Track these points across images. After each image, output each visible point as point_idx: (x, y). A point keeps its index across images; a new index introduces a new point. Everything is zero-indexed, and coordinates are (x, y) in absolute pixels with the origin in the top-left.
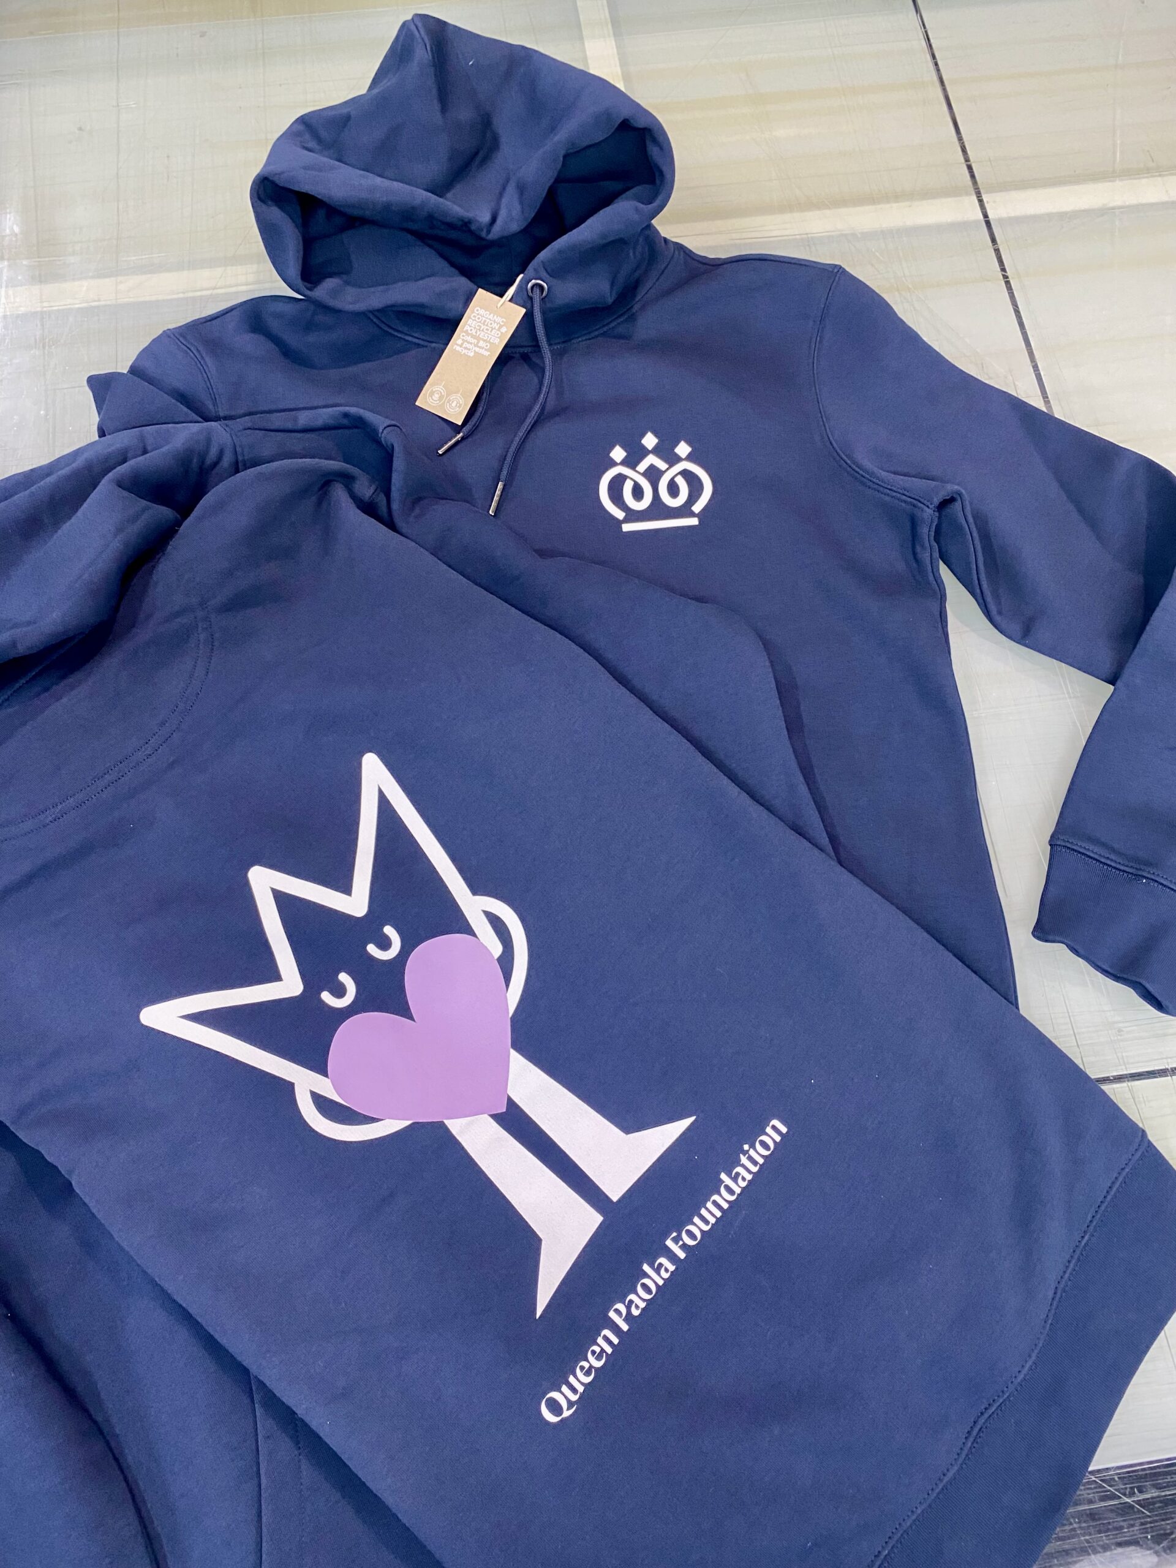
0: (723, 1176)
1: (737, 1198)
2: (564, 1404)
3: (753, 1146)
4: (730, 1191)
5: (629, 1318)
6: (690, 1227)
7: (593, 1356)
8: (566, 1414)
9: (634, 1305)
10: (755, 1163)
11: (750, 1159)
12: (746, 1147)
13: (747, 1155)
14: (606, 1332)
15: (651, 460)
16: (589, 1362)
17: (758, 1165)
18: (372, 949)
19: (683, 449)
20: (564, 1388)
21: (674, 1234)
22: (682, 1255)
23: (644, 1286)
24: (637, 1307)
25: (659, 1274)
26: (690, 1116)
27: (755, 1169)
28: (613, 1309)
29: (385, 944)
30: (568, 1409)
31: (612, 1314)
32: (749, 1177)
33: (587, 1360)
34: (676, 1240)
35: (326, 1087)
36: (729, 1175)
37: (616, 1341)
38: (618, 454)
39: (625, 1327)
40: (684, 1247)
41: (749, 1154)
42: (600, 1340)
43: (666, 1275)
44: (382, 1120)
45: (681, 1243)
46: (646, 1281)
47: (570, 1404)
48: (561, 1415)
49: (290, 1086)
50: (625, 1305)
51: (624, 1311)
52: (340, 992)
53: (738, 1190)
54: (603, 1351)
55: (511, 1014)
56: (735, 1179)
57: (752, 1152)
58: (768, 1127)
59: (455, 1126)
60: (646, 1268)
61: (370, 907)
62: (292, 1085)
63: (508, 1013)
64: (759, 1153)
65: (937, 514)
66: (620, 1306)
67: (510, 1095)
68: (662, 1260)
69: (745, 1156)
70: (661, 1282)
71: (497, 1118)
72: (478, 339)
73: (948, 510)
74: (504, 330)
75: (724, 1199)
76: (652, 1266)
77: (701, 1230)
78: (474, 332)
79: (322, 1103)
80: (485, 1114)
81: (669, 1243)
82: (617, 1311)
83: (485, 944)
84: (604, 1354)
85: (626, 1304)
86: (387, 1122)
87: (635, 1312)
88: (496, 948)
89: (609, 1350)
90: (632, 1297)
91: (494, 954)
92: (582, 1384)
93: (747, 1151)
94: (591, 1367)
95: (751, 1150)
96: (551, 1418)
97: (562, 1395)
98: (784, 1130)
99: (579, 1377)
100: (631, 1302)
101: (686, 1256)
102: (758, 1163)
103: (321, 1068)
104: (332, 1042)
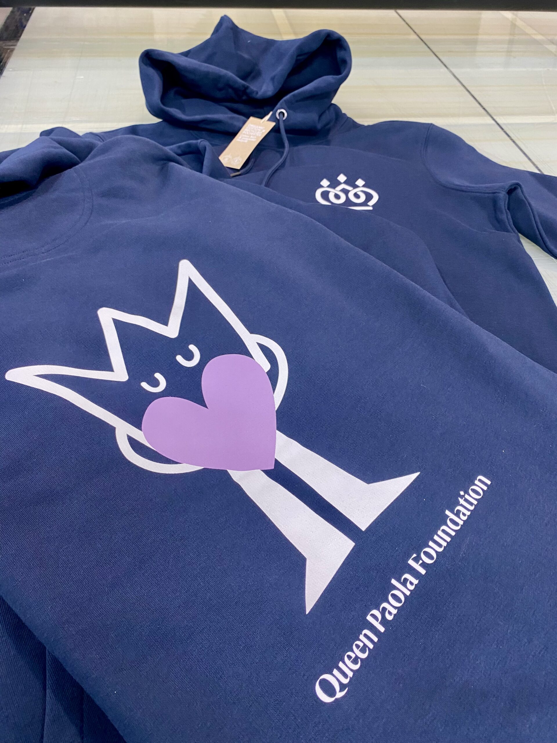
0: (447, 512)
1: (461, 528)
2: (337, 687)
3: (466, 492)
4: (456, 524)
5: (384, 622)
6: (427, 549)
7: (358, 649)
8: (339, 695)
9: (387, 612)
10: (471, 504)
11: (466, 500)
12: (462, 493)
13: (464, 498)
14: (366, 631)
15: (343, 186)
16: (354, 653)
17: (474, 505)
18: (179, 359)
19: (360, 182)
20: (335, 672)
21: (415, 555)
22: (423, 572)
23: (395, 597)
24: (390, 613)
25: (406, 587)
26: (416, 472)
27: (472, 508)
28: (370, 614)
29: (189, 356)
30: (341, 690)
31: (369, 618)
32: (468, 513)
33: (352, 651)
34: (416, 560)
35: (139, 436)
36: (452, 511)
37: (376, 639)
38: (325, 183)
39: (382, 629)
40: (424, 565)
41: (465, 498)
42: (362, 637)
43: (412, 588)
44: (180, 463)
45: (421, 562)
46: (395, 592)
47: (342, 687)
48: (335, 695)
49: (113, 429)
50: (379, 611)
51: (379, 617)
52: (155, 383)
53: (461, 523)
54: (365, 646)
55: (276, 409)
56: (458, 514)
57: (467, 496)
58: (476, 481)
59: (236, 475)
60: (394, 582)
61: (179, 333)
62: (115, 428)
63: (275, 407)
64: (473, 498)
65: (507, 196)
66: (375, 612)
67: (276, 458)
68: (407, 576)
69: (462, 499)
70: (408, 593)
71: (268, 473)
72: (250, 135)
73: (514, 194)
74: (264, 131)
75: (451, 529)
76: (398, 580)
77: (436, 552)
78: (248, 133)
79: (134, 444)
80: (258, 469)
81: (411, 562)
82: (373, 616)
83: (259, 363)
84: (367, 648)
85: (381, 611)
86: (184, 465)
87: (389, 618)
88: (266, 366)
89: (371, 646)
90: (385, 605)
91: (265, 370)
92: (351, 670)
93: (463, 496)
94: (357, 657)
95: (466, 495)
96: (325, 698)
97: (334, 678)
98: (489, 482)
99: (347, 664)
100: (384, 609)
101: (426, 572)
102: (474, 504)
103: (138, 425)
104: (146, 409)
